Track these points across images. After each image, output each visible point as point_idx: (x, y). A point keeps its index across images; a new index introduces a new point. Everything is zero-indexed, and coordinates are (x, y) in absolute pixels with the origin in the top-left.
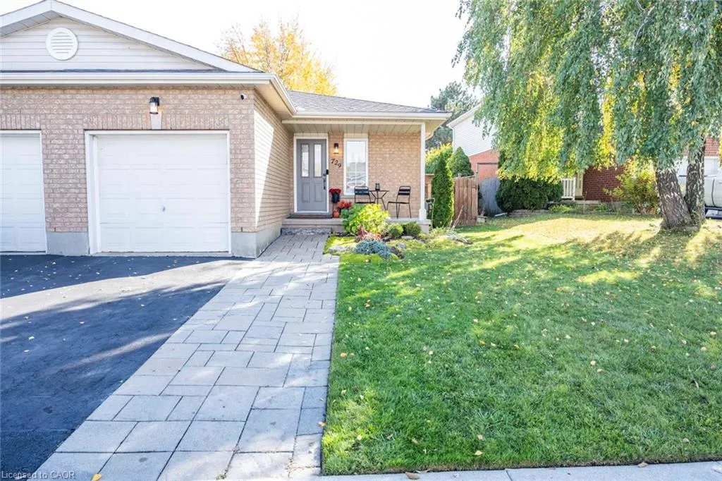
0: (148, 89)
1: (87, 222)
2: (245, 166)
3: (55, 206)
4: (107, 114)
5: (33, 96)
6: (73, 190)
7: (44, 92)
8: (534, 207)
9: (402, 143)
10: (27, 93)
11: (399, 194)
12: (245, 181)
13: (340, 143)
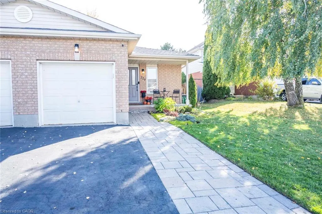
0: (73, 40)
1: (38, 109)
2: (123, 79)
3: (19, 101)
4: (50, 52)
5: (6, 41)
6: (30, 92)
7: (13, 39)
8: (220, 98)
9: (173, 70)
10: (3, 39)
11: (174, 93)
12: (123, 87)
13: (145, 69)
